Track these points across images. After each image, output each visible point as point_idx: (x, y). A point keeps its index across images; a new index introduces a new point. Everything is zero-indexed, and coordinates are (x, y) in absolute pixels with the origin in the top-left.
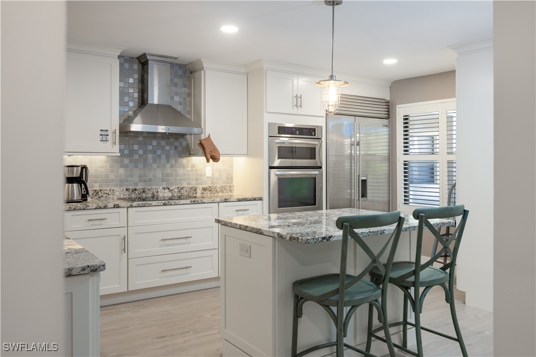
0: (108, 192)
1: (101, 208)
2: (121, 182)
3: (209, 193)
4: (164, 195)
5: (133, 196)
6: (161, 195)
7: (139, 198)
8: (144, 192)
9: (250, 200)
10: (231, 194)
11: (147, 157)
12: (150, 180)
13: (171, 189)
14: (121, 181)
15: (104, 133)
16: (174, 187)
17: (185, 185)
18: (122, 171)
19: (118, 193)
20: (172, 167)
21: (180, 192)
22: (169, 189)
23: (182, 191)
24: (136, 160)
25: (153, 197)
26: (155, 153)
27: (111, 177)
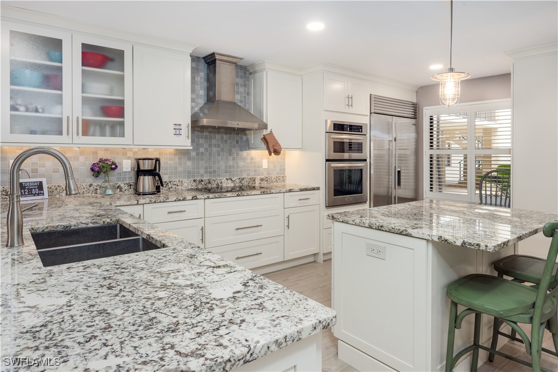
0: (177, 183)
1: (180, 200)
2: (189, 174)
4: (227, 186)
5: (200, 187)
6: (224, 185)
7: (205, 188)
8: (209, 183)
9: (310, 190)
10: (283, 183)
11: (212, 150)
12: (215, 172)
13: (234, 179)
14: (189, 172)
15: (177, 127)
16: (236, 178)
17: (245, 176)
18: (189, 164)
19: (186, 185)
20: (234, 159)
21: (241, 182)
22: (231, 180)
23: (243, 182)
24: (202, 153)
25: (218, 188)
26: (219, 146)
27: (180, 169)
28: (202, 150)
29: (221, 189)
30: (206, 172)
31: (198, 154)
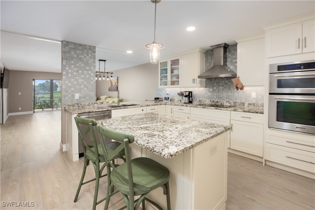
0: (204, 101)
3: (253, 106)
4: (226, 105)
6: (225, 104)
8: (217, 102)
9: (253, 112)
11: (219, 88)
12: (221, 98)
14: (209, 97)
15: (194, 80)
16: (232, 102)
17: (238, 101)
18: (209, 94)
19: (207, 102)
21: (234, 104)
22: (229, 102)
23: (236, 104)
24: (215, 89)
25: (221, 105)
26: (223, 86)
27: (206, 96)
28: (215, 88)
29: (223, 106)
30: (217, 98)
31: (213, 90)
